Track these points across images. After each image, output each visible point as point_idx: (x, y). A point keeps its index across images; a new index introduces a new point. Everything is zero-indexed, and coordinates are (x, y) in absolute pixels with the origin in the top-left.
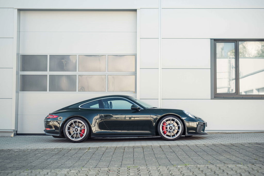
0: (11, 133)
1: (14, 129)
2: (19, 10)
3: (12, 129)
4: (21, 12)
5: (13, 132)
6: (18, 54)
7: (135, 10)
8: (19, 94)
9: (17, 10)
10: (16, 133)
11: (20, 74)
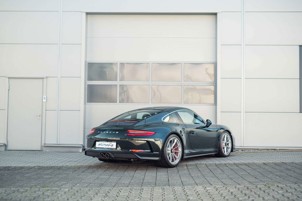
0: (79, 149)
1: (82, 144)
2: (87, 14)
3: (80, 144)
4: (88, 16)
5: (81, 147)
6: (86, 62)
7: (215, 14)
8: (86, 105)
9: (85, 13)
10: (83, 148)
11: (87, 84)
